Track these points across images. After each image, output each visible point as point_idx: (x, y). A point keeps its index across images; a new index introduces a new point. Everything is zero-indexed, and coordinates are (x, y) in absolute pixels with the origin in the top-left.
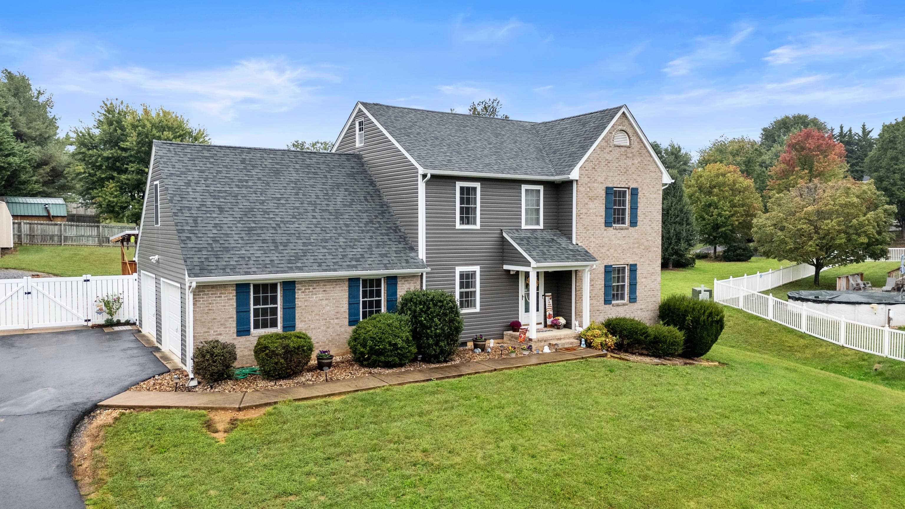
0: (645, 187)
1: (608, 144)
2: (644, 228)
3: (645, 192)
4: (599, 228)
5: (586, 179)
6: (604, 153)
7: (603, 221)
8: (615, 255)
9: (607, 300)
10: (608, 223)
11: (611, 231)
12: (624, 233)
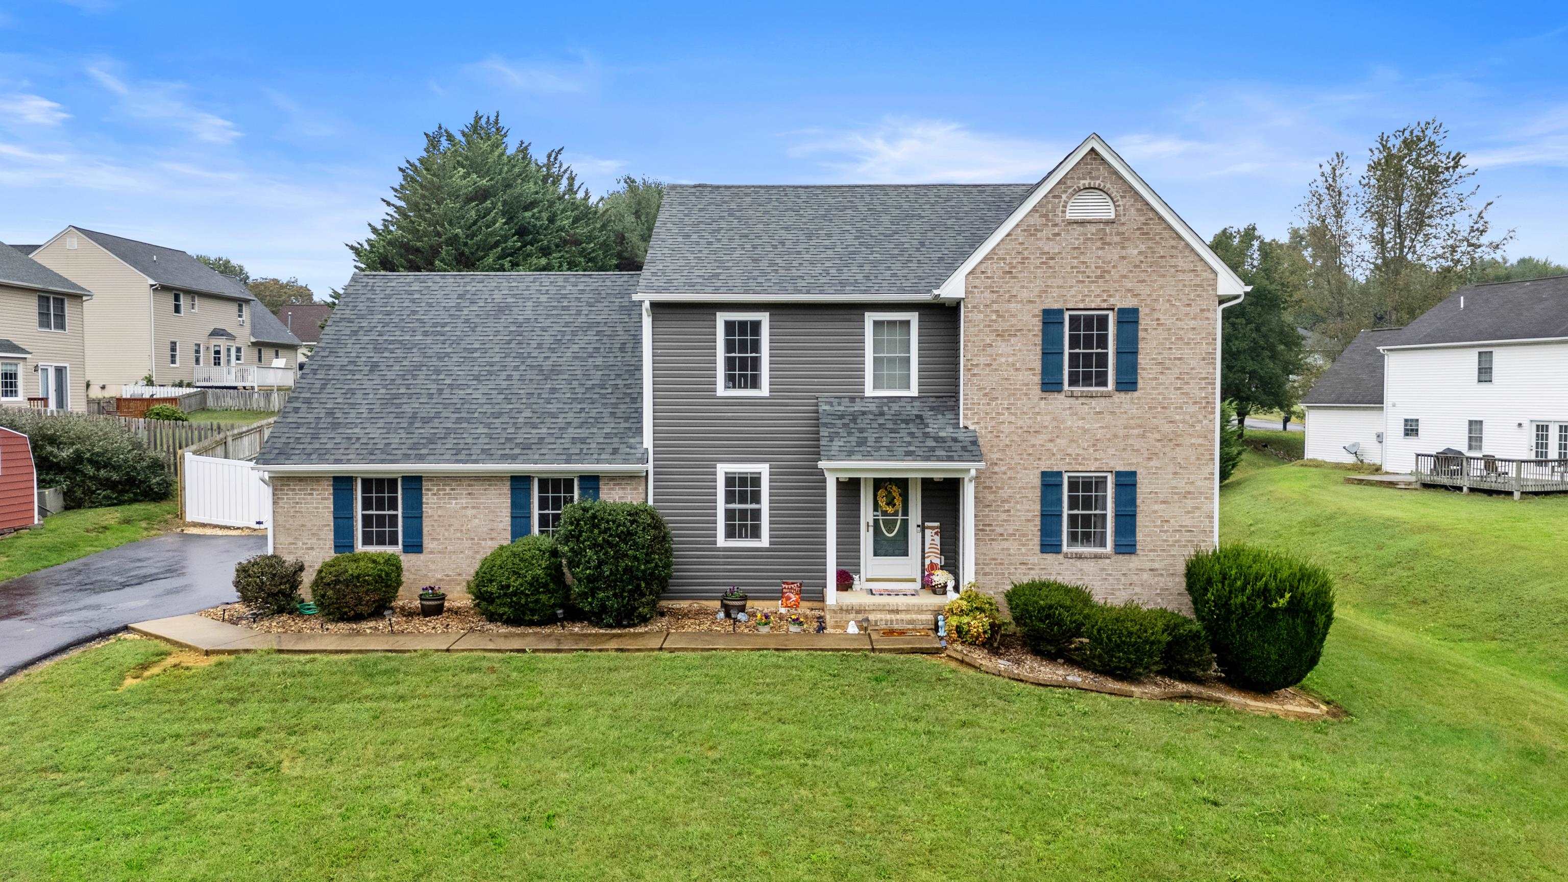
0: (1162, 305)
1: (1048, 220)
2: (1159, 394)
3: (1161, 317)
4: (1026, 394)
5: (987, 294)
6: (1038, 239)
7: (1037, 379)
8: (1069, 451)
9: (1050, 545)
10: (1050, 384)
11: (1058, 401)
12: (1099, 404)
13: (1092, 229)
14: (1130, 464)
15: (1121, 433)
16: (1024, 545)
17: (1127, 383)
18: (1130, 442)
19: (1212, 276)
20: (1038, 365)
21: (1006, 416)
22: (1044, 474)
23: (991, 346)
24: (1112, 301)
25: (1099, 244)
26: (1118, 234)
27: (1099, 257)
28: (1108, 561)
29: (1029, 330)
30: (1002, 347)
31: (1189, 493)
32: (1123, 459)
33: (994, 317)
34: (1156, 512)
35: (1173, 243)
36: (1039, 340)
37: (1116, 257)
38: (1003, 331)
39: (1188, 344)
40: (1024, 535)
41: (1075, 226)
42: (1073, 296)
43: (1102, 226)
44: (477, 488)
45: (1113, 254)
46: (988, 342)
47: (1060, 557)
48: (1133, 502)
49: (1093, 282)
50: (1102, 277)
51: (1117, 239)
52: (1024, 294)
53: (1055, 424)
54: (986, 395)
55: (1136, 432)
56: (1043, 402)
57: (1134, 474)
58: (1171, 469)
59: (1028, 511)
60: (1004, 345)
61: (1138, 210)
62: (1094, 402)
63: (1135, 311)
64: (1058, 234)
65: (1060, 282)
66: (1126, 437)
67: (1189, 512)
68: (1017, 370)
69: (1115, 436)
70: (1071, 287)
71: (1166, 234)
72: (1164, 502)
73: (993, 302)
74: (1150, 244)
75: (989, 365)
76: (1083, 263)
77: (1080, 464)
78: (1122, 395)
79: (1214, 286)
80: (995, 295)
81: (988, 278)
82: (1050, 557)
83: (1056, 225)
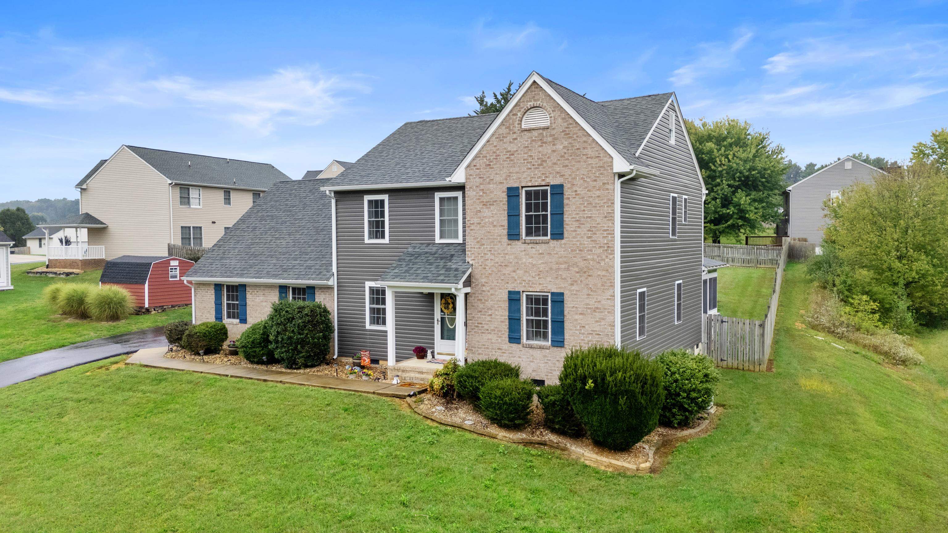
0: (578, 182)
1: (510, 130)
2: (578, 241)
3: (577, 189)
4: (500, 242)
5: (478, 180)
6: (504, 143)
7: (505, 232)
8: (525, 278)
9: (514, 338)
10: (513, 235)
11: (518, 246)
12: (541, 248)
13: (535, 133)
14: (560, 288)
15: (555, 267)
16: (500, 337)
17: (558, 235)
18: (560, 273)
19: (610, 160)
20: (505, 223)
21: (489, 256)
22: (510, 293)
23: (480, 211)
24: (548, 180)
25: (539, 143)
26: (551, 135)
27: (539, 152)
28: (548, 351)
29: (501, 201)
30: (486, 212)
31: (597, 308)
32: (556, 284)
33: (481, 194)
34: (576, 320)
35: (585, 139)
36: (506, 207)
37: (550, 151)
38: (487, 202)
39: (595, 207)
40: (499, 331)
41: (526, 132)
42: (525, 178)
43: (541, 131)
44: (267, 292)
45: (547, 149)
46: (479, 209)
47: (520, 346)
48: (562, 313)
49: (536, 168)
50: (541, 165)
51: (550, 139)
52: (498, 179)
53: (516, 260)
54: (478, 242)
55: (563, 266)
56: (509, 247)
57: (562, 294)
58: (585, 291)
59: (502, 316)
60: (487, 211)
61: (563, 119)
62: (538, 247)
63: (561, 186)
64: (516, 139)
65: (517, 169)
66: (559, 269)
67: (597, 321)
68: (495, 226)
69: (551, 269)
70: (524, 172)
71: (580, 133)
72: (581, 314)
73: (481, 184)
74: (570, 140)
75: (479, 223)
76: (531, 156)
77: (531, 287)
78: (555, 242)
79: (611, 166)
80: (481, 180)
81: (477, 169)
82: (514, 346)
83: (514, 133)
